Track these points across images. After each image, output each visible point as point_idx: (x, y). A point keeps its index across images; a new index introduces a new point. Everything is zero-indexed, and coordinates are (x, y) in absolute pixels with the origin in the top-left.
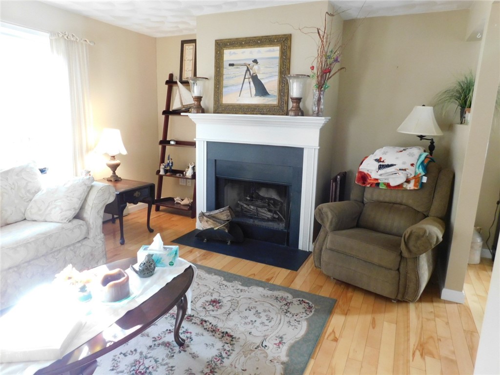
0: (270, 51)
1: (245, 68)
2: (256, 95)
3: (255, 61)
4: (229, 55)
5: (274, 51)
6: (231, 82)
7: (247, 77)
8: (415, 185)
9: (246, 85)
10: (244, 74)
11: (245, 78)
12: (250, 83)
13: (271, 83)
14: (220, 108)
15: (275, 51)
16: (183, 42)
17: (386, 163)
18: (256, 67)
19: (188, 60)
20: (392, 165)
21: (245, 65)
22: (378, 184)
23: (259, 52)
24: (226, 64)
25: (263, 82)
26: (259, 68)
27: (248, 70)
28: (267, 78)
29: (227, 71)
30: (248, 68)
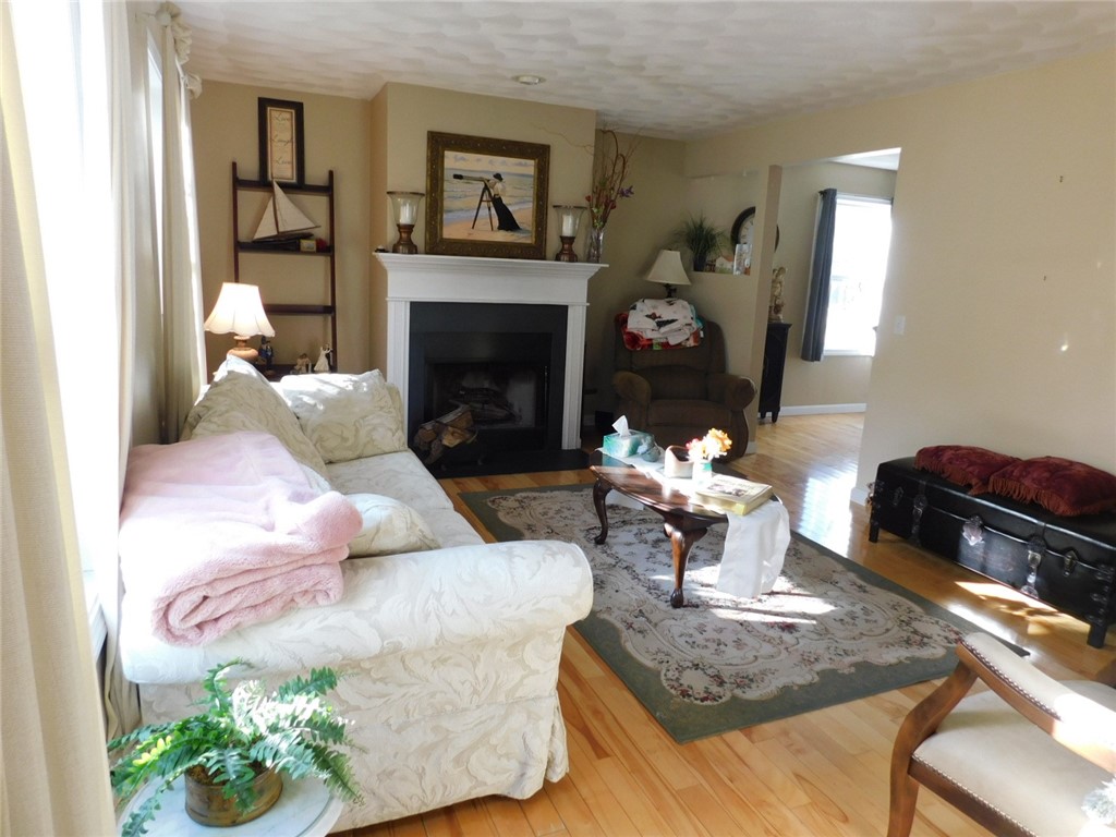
0: (520, 164)
1: (482, 185)
2: (500, 228)
3: (498, 177)
4: (453, 160)
5: (526, 165)
6: (458, 204)
7: (484, 198)
8: (695, 341)
9: (484, 212)
10: (480, 193)
11: (481, 201)
12: (489, 209)
13: (523, 212)
14: (438, 245)
15: (528, 167)
16: (264, 104)
17: (665, 319)
18: (499, 186)
19: (280, 141)
20: (673, 321)
21: (481, 180)
22: (651, 345)
23: (504, 163)
24: (448, 175)
25: (511, 209)
26: (504, 188)
27: (486, 188)
28: (517, 204)
29: (451, 187)
30: (486, 185)
